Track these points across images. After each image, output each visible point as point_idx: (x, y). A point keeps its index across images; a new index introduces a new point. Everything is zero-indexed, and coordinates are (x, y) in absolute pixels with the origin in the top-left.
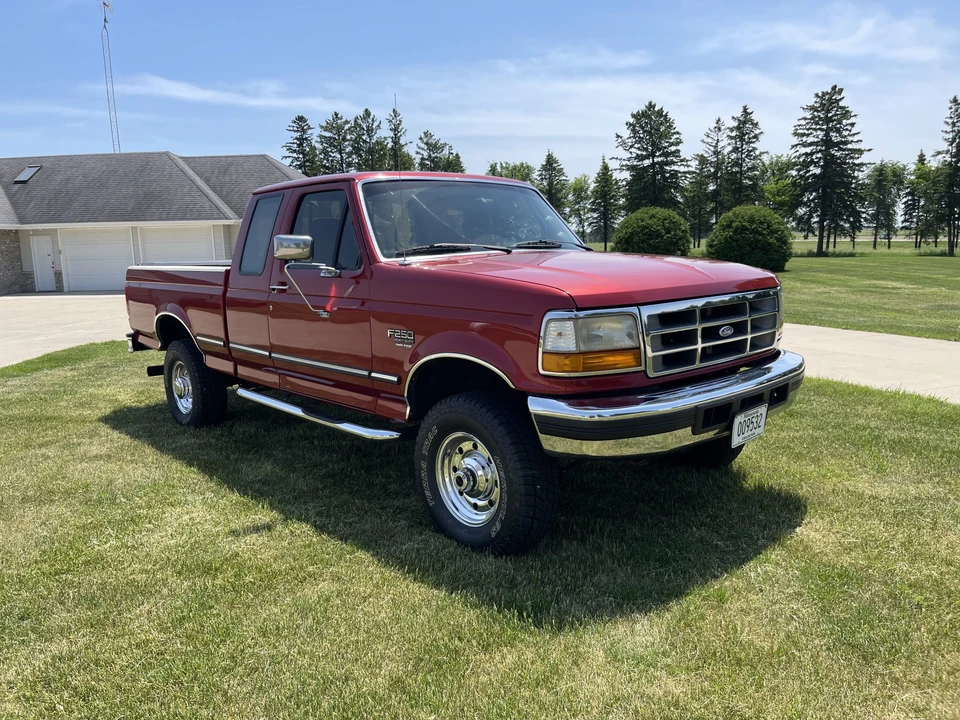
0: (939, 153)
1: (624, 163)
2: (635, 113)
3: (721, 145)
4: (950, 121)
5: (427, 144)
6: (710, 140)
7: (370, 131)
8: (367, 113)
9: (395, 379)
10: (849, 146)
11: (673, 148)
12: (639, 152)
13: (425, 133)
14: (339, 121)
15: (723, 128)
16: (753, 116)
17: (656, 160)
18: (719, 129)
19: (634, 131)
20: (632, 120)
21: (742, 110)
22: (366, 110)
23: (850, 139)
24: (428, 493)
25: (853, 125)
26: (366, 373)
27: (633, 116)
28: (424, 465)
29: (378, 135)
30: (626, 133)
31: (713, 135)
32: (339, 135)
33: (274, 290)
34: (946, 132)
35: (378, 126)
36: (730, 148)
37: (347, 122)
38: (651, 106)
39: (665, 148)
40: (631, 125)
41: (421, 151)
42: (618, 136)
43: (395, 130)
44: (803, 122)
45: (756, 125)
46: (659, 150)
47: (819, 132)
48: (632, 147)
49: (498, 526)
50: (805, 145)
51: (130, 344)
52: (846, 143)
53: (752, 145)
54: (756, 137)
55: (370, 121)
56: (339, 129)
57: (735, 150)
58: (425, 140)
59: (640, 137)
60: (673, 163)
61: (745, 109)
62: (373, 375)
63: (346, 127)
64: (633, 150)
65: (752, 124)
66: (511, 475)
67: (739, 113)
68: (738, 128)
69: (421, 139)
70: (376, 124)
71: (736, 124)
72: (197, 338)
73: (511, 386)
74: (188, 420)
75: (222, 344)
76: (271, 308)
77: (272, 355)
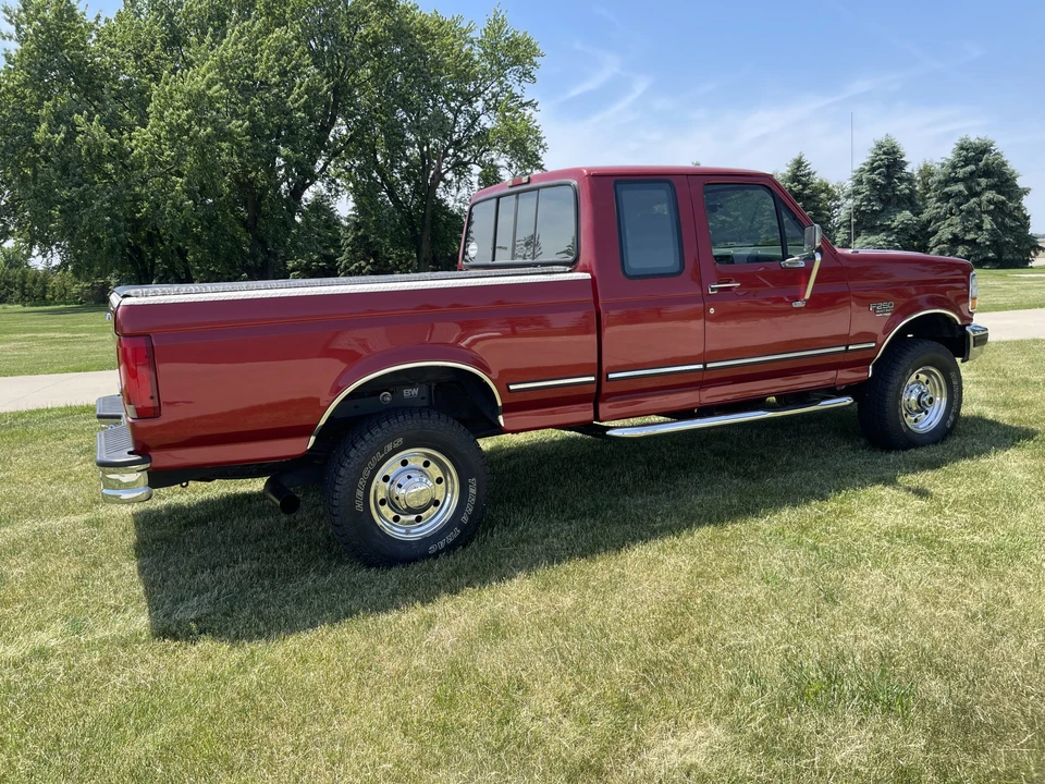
9: (874, 345)
24: (902, 424)
26: (843, 348)
28: (900, 403)
62: (851, 348)
72: (512, 387)
73: (959, 323)
74: (450, 539)
75: (593, 379)
76: (712, 311)
77: (709, 366)
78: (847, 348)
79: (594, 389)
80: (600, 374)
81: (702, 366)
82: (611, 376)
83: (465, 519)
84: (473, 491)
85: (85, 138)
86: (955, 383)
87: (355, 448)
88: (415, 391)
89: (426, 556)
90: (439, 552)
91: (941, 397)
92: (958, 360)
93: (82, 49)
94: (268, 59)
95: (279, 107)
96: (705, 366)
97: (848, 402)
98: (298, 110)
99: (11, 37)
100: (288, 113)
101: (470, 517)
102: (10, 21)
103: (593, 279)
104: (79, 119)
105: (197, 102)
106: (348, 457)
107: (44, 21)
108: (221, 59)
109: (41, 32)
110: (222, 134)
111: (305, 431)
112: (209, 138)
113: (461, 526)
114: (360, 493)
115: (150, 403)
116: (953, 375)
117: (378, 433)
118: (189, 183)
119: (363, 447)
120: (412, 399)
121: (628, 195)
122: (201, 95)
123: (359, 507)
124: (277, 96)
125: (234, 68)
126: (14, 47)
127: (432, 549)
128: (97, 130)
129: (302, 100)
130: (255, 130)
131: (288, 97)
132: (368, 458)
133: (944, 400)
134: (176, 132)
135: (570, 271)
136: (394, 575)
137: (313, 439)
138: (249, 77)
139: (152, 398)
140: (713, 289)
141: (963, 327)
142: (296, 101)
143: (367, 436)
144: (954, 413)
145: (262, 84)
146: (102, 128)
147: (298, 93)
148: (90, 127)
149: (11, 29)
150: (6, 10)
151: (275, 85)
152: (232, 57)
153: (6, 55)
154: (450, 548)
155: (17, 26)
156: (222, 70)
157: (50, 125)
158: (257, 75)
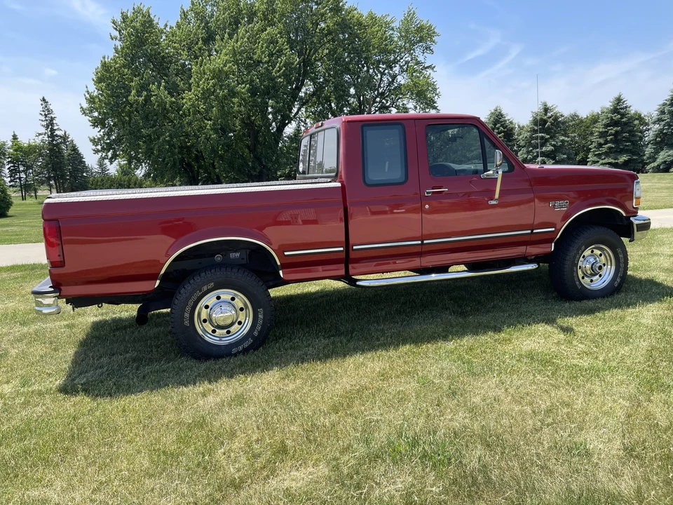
0: (40, 134)
4: (43, 113)
9: (553, 229)
24: (577, 283)
26: (529, 231)
34: (42, 121)
49: (618, 280)
62: (534, 231)
72: (286, 253)
73: (624, 215)
74: (246, 345)
75: (342, 249)
76: (427, 206)
77: (425, 242)
78: (532, 231)
79: (343, 256)
81: (420, 242)
82: (355, 247)
83: (256, 333)
84: (261, 316)
85: (157, 98)
86: (621, 256)
87: (184, 288)
88: (238, 255)
89: (229, 355)
90: (239, 353)
91: (611, 265)
92: (625, 240)
93: (157, 44)
94: (262, 47)
95: (267, 75)
96: (422, 242)
97: (535, 267)
98: (280, 77)
99: (116, 39)
100: (273, 79)
101: (259, 332)
102: (116, 29)
103: (343, 187)
104: (153, 87)
105: (219, 75)
106: (180, 293)
107: (134, 27)
108: (233, 48)
109: (132, 34)
110: (233, 93)
111: (153, 277)
112: (225, 97)
113: (253, 337)
114: (187, 315)
115: (59, 259)
116: (619, 250)
117: (198, 280)
118: (214, 124)
119: (189, 287)
120: (235, 259)
121: (371, 134)
123: (187, 323)
124: (266, 68)
125: (240, 54)
126: (118, 44)
127: (234, 351)
128: (163, 93)
129: (282, 71)
130: (253, 91)
131: (273, 69)
132: (192, 294)
133: (613, 268)
134: (206, 95)
135: (330, 182)
137: (158, 282)
138: (251, 58)
139: (59, 256)
140: (428, 193)
141: (628, 218)
142: (279, 71)
143: (192, 281)
144: (620, 277)
145: (259, 62)
146: (166, 92)
147: (279, 67)
148: (159, 92)
149: (117, 34)
150: (114, 22)
151: (266, 62)
152: (241, 46)
153: (115, 49)
154: (245, 351)
155: (120, 31)
156: (234, 55)
157: (137, 91)
158: (255, 57)
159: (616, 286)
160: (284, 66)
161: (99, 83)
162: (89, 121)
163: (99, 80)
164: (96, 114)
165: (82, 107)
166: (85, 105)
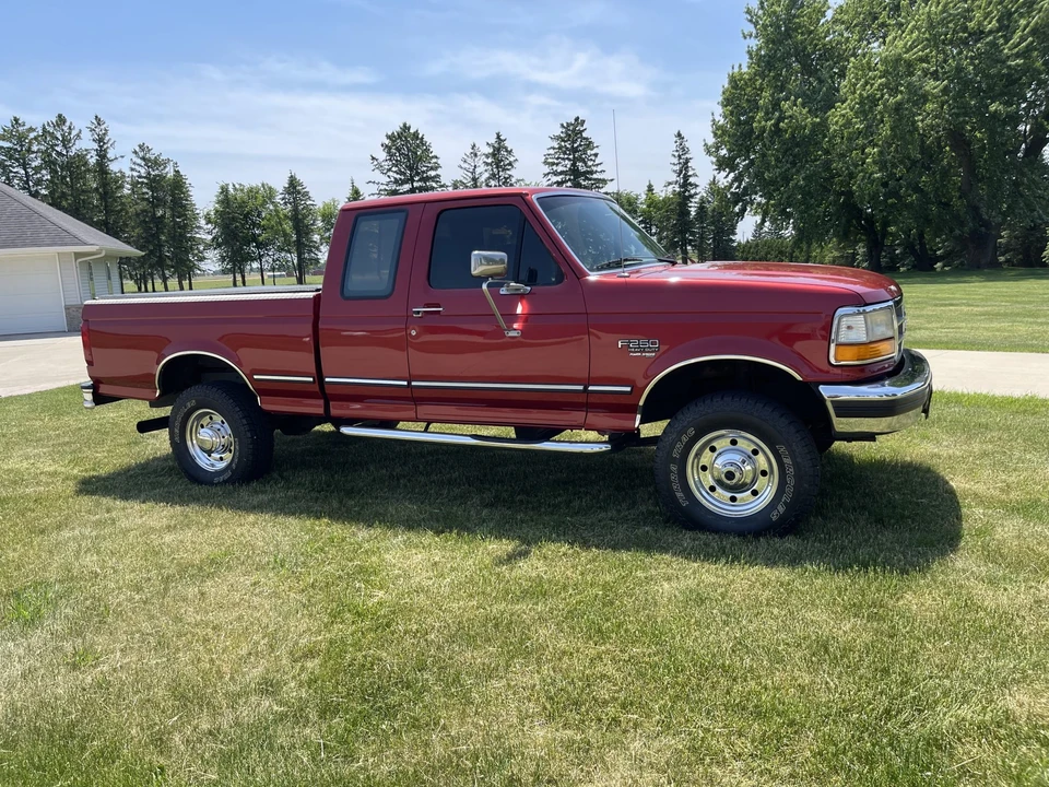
0: (670, 184)
1: (383, 187)
2: (390, 134)
3: (478, 171)
4: (676, 154)
5: (143, 159)
6: (466, 166)
7: (66, 142)
8: (61, 120)
9: (628, 389)
10: (595, 176)
11: (432, 173)
12: (398, 176)
13: (140, 146)
14: (21, 129)
15: (479, 153)
16: (507, 144)
17: (415, 184)
18: (476, 155)
19: (389, 152)
20: (387, 142)
21: (495, 136)
22: (60, 116)
23: (594, 169)
24: (679, 495)
25: (596, 155)
26: (581, 388)
27: (388, 137)
28: (674, 468)
29: (77, 146)
30: (382, 155)
31: (469, 160)
32: (22, 146)
33: (418, 312)
34: (674, 164)
35: (78, 135)
36: (486, 175)
37: (31, 130)
38: (406, 128)
39: (424, 172)
40: (387, 146)
41: (137, 167)
42: (373, 158)
43: (100, 140)
44: (552, 152)
45: (510, 152)
46: (418, 174)
47: (567, 162)
48: (389, 170)
49: (781, 509)
50: (556, 173)
51: (88, 396)
52: (592, 173)
53: (508, 172)
54: (510, 164)
55: (65, 129)
56: (21, 138)
57: (493, 176)
58: (141, 154)
59: (397, 161)
60: (433, 188)
61: (498, 137)
62: (591, 388)
63: (32, 135)
64: (390, 174)
65: (507, 151)
66: (799, 460)
67: (493, 140)
68: (494, 155)
69: (135, 152)
70: (74, 133)
71: (491, 150)
72: (255, 378)
73: (799, 378)
74: (226, 476)
75: (312, 379)
76: (414, 333)
77: (413, 383)
78: (586, 387)
79: (316, 388)
80: (320, 376)
81: (405, 383)
82: (328, 380)
83: (233, 465)
85: (790, 122)
93: (811, 32)
95: (993, 55)
96: (409, 383)
97: (604, 449)
98: (1017, 56)
99: (751, 36)
101: (236, 465)
102: (751, 21)
103: (316, 299)
104: (785, 105)
107: (775, 12)
108: (929, 16)
110: (916, 98)
112: (899, 105)
113: (233, 469)
114: (176, 431)
116: (781, 449)
121: (365, 226)
122: (898, 59)
125: (944, 22)
126: (754, 43)
127: (216, 480)
131: (1006, 42)
133: (776, 482)
134: (867, 105)
136: (196, 489)
137: (158, 391)
138: (965, 29)
142: (1019, 44)
144: (785, 503)
145: (979, 34)
146: (805, 111)
147: (1021, 37)
148: (795, 110)
149: (750, 28)
150: (749, 12)
151: (991, 32)
152: (943, 11)
153: (748, 52)
154: (225, 482)
155: (756, 24)
156: (931, 26)
157: (767, 113)
158: (971, 25)
159: (774, 518)
160: (1034, 32)
161: (726, 106)
162: (712, 163)
163: (727, 102)
164: (724, 152)
165: (706, 144)
166: (711, 140)
